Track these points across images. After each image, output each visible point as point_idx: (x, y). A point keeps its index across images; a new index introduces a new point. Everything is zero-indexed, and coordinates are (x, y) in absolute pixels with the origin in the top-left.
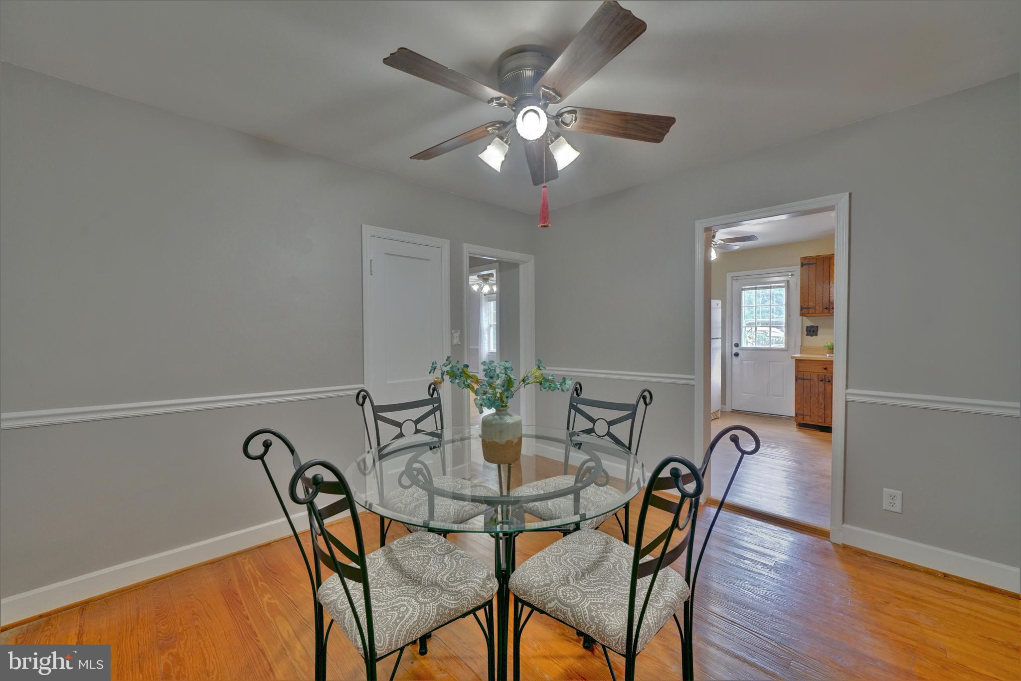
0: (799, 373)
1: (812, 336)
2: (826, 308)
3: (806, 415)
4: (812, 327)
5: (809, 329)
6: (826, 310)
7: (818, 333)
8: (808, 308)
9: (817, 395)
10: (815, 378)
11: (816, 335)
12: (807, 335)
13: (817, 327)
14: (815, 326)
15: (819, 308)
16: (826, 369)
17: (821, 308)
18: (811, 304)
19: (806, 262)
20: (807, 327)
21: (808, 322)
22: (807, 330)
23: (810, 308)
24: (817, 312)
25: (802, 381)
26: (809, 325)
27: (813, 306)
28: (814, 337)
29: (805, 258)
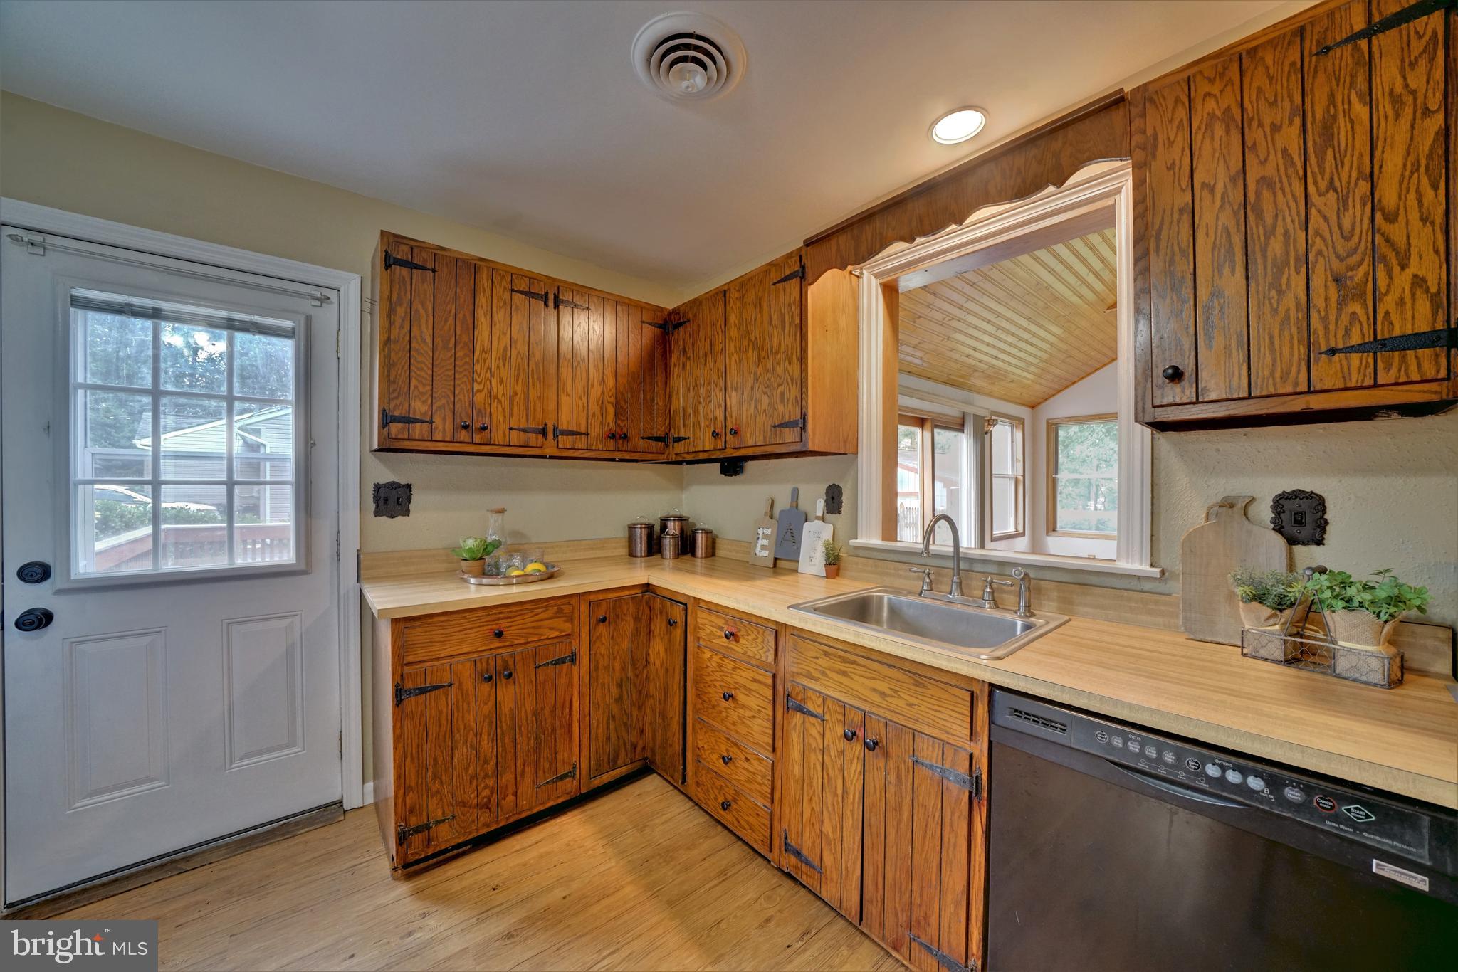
0: (407, 670)
1: (392, 516)
2: (465, 427)
3: (438, 822)
4: (393, 486)
5: (382, 493)
6: (464, 432)
7: (411, 506)
8: (409, 421)
9: (471, 735)
10: (466, 672)
11: (407, 512)
12: (378, 513)
13: (409, 486)
14: (403, 482)
15: (443, 427)
16: (499, 635)
17: (449, 426)
18: (419, 408)
19: (402, 253)
20: (378, 487)
21: (384, 473)
22: (376, 498)
23: (415, 421)
24: (438, 436)
25: (421, 698)
26: (383, 481)
27: (426, 413)
28: (400, 518)
29: (399, 239)
